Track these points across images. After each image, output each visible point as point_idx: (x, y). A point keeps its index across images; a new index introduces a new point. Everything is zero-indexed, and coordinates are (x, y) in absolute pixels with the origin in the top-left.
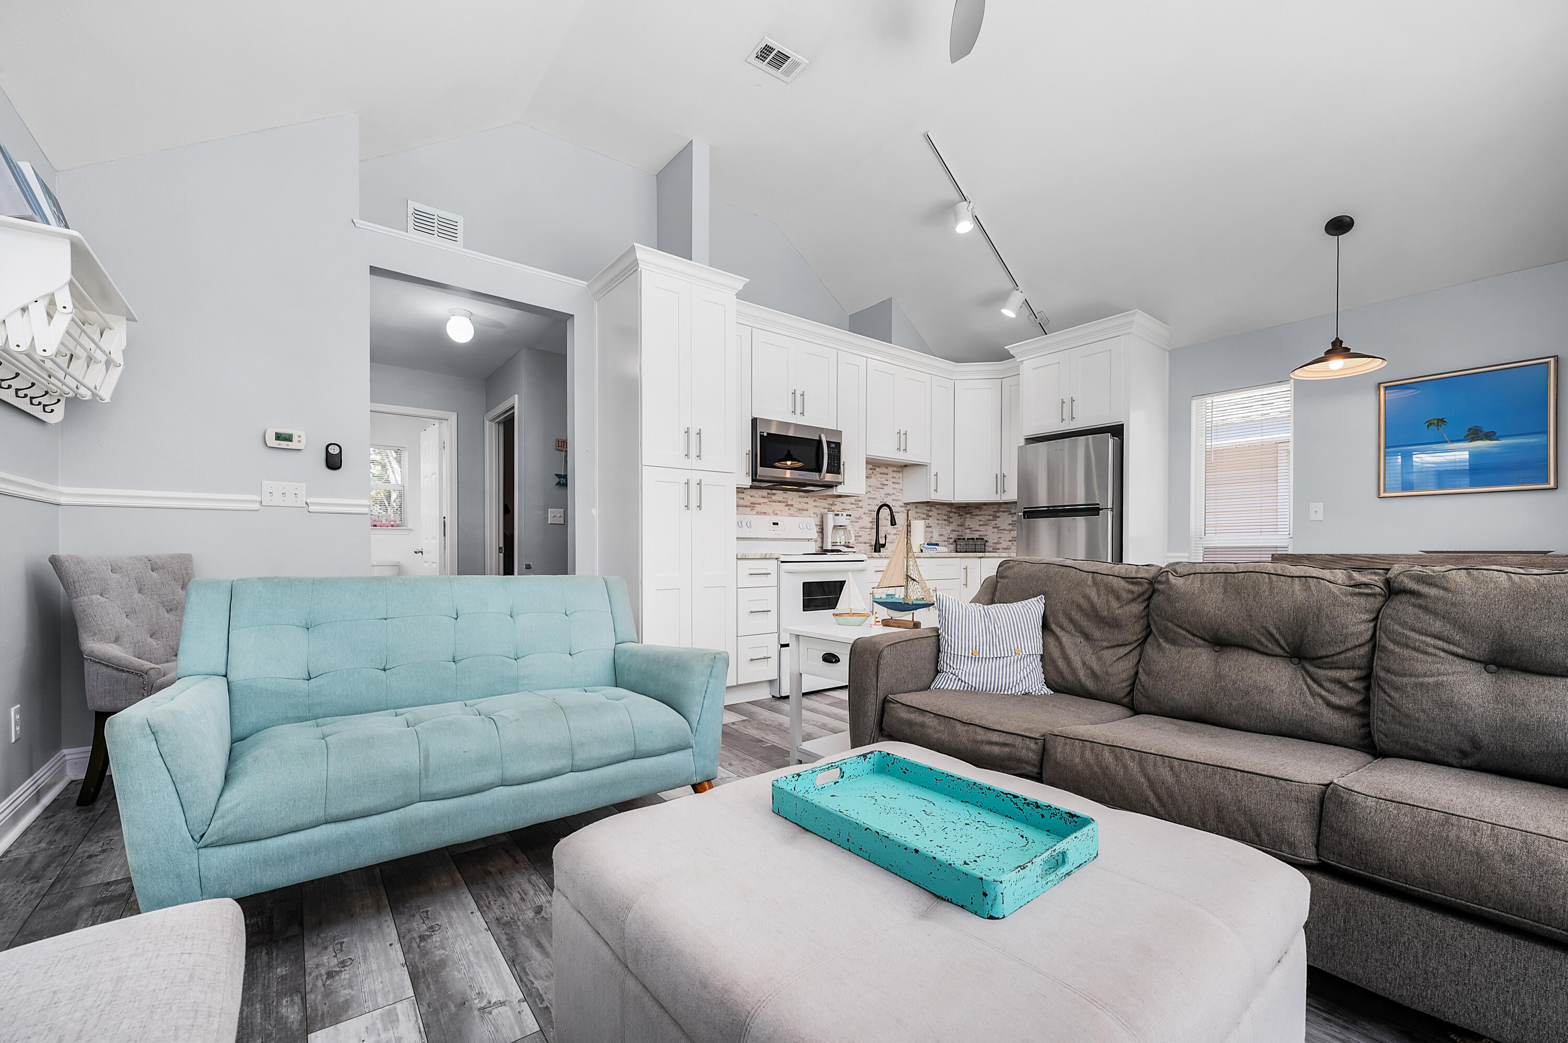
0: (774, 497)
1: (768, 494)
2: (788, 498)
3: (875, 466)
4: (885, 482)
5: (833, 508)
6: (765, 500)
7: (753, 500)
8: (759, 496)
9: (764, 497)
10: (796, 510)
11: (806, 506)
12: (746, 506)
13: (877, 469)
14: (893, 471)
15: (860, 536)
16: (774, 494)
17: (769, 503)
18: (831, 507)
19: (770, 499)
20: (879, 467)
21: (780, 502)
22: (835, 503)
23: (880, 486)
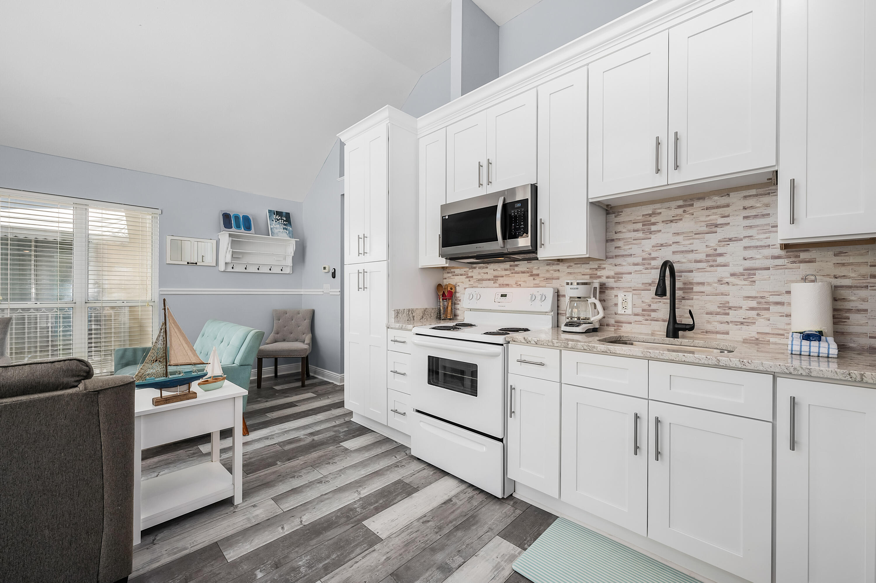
0: (517, 269)
1: (511, 266)
2: (532, 268)
3: (692, 199)
4: (721, 221)
5: (599, 273)
6: (508, 272)
7: (496, 273)
8: (502, 270)
9: (506, 270)
10: (542, 279)
11: (556, 274)
12: (489, 280)
13: (698, 204)
14: (745, 197)
15: (654, 311)
16: (517, 265)
17: (511, 275)
18: (595, 272)
19: (512, 271)
20: (699, 199)
21: (523, 272)
22: (604, 266)
23: (704, 229)
